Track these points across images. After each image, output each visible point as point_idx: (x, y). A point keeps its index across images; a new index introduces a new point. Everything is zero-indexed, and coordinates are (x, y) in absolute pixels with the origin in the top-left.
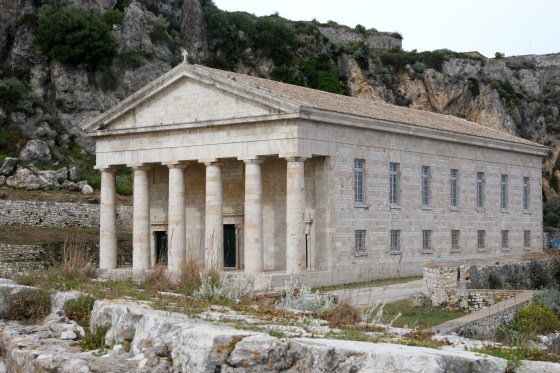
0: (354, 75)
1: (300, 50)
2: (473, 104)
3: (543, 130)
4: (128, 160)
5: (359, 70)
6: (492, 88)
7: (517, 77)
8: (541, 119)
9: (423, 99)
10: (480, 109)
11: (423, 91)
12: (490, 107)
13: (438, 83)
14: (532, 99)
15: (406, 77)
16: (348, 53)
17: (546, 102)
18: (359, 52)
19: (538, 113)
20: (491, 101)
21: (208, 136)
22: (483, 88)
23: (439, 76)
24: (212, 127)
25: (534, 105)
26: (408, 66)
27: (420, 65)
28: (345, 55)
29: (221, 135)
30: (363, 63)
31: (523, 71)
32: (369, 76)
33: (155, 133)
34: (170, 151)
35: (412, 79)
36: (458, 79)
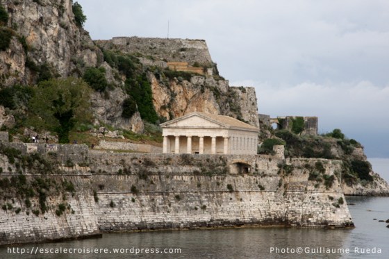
0: (153, 81)
1: (136, 71)
2: (201, 97)
3: (229, 109)
4: (174, 134)
5: (156, 79)
6: (211, 90)
7: (218, 84)
8: (228, 104)
9: (182, 94)
10: (204, 99)
11: (182, 90)
12: (209, 99)
13: (189, 87)
14: (223, 95)
15: (175, 83)
16: (150, 71)
17: (230, 96)
18: (156, 71)
19: (226, 101)
20: (210, 96)
21: (201, 130)
22: (206, 90)
23: (190, 84)
24: (203, 128)
25: (225, 98)
26: (175, 78)
27: (181, 78)
28: (149, 72)
29: (206, 131)
30: (157, 76)
31: (220, 81)
32: (160, 82)
33: (184, 128)
34: (189, 133)
35: (177, 84)
36: (197, 85)
